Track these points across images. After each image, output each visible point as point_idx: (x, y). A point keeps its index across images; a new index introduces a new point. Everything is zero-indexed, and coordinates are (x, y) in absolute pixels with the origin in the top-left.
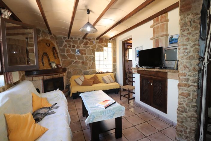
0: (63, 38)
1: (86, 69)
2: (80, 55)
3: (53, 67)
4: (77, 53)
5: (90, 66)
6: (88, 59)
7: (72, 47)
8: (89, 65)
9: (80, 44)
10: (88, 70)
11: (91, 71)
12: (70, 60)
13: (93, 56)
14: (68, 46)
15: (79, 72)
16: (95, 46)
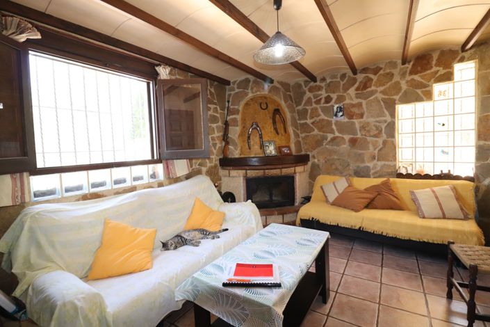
0: (303, 84)
1: (363, 161)
2: (346, 120)
3: (268, 151)
4: (336, 115)
5: (376, 152)
6: (369, 131)
7: (323, 101)
8: (371, 147)
9: (346, 89)
10: (368, 165)
11: (379, 168)
12: (317, 135)
13: (389, 119)
14: (314, 100)
15: (340, 167)
16: (397, 85)
